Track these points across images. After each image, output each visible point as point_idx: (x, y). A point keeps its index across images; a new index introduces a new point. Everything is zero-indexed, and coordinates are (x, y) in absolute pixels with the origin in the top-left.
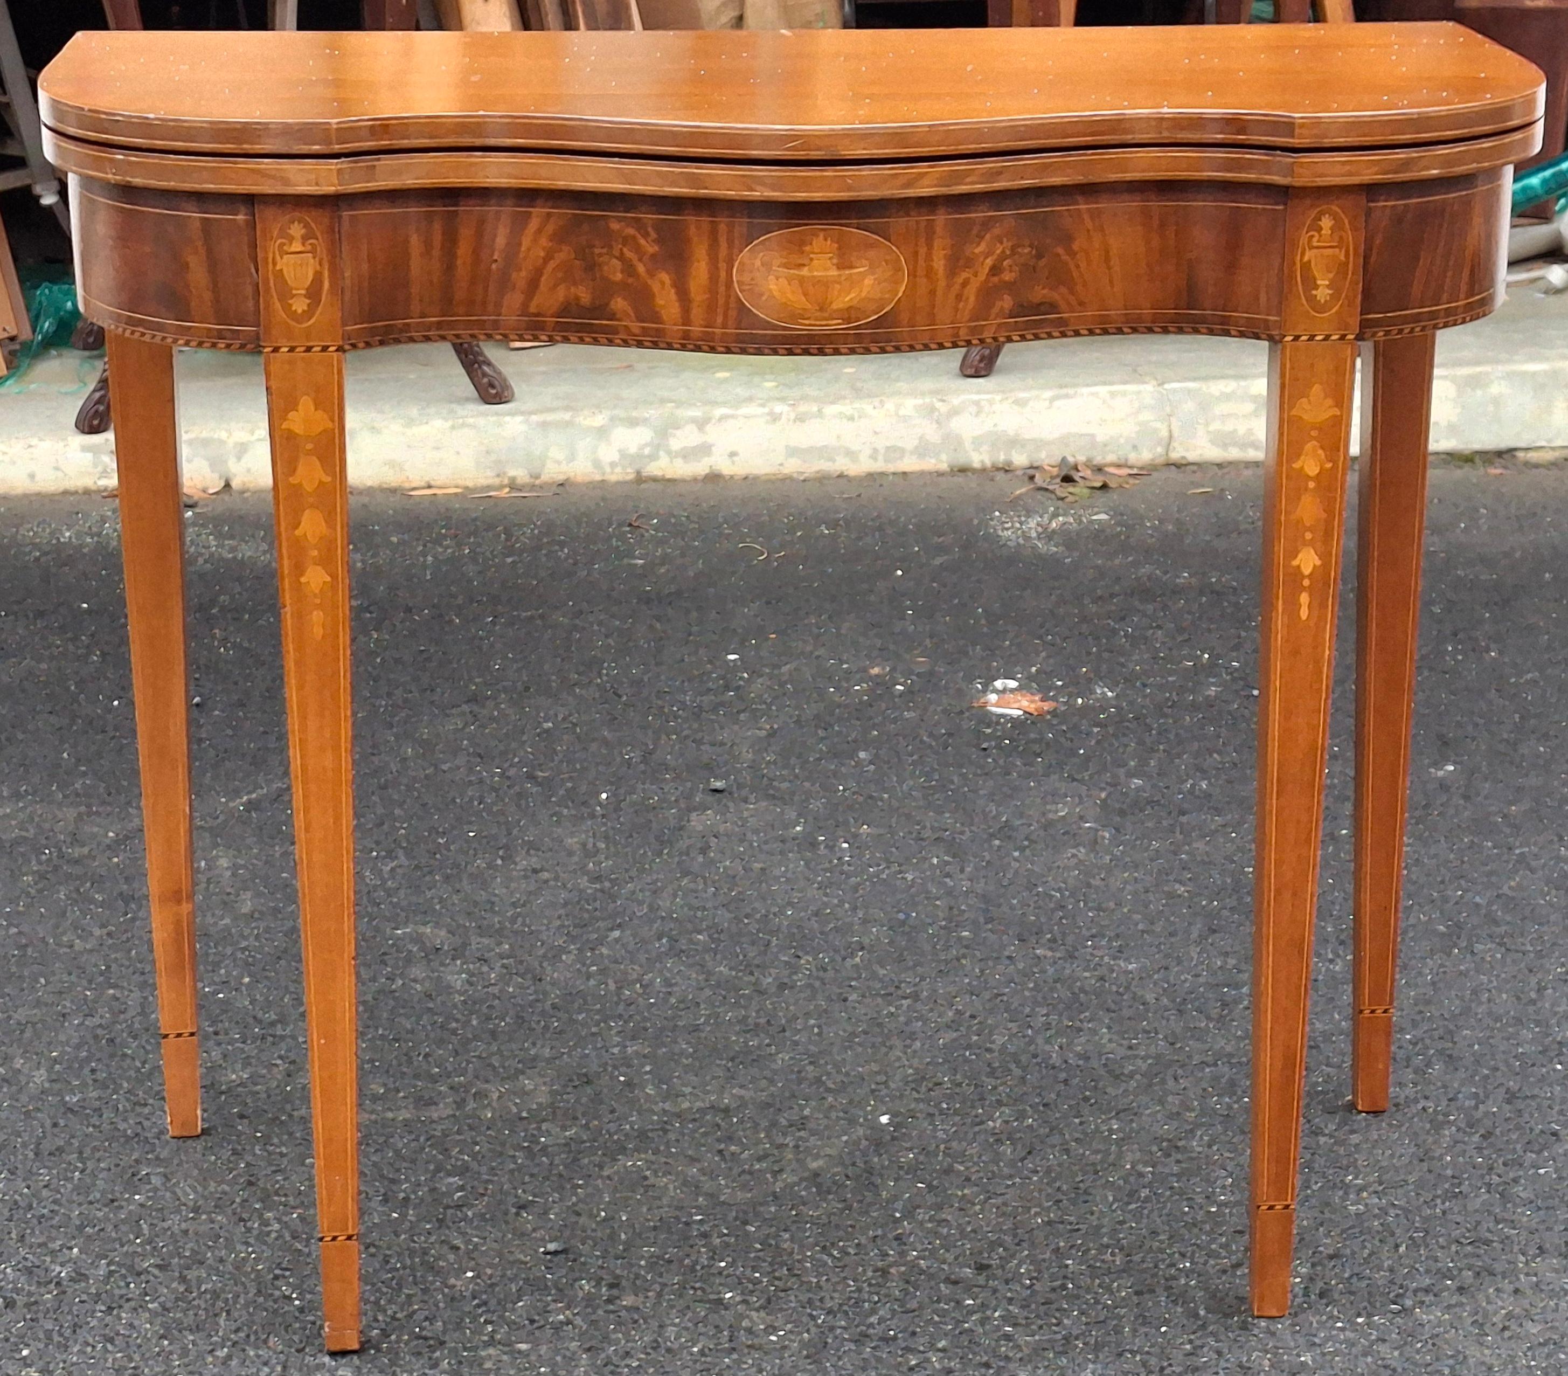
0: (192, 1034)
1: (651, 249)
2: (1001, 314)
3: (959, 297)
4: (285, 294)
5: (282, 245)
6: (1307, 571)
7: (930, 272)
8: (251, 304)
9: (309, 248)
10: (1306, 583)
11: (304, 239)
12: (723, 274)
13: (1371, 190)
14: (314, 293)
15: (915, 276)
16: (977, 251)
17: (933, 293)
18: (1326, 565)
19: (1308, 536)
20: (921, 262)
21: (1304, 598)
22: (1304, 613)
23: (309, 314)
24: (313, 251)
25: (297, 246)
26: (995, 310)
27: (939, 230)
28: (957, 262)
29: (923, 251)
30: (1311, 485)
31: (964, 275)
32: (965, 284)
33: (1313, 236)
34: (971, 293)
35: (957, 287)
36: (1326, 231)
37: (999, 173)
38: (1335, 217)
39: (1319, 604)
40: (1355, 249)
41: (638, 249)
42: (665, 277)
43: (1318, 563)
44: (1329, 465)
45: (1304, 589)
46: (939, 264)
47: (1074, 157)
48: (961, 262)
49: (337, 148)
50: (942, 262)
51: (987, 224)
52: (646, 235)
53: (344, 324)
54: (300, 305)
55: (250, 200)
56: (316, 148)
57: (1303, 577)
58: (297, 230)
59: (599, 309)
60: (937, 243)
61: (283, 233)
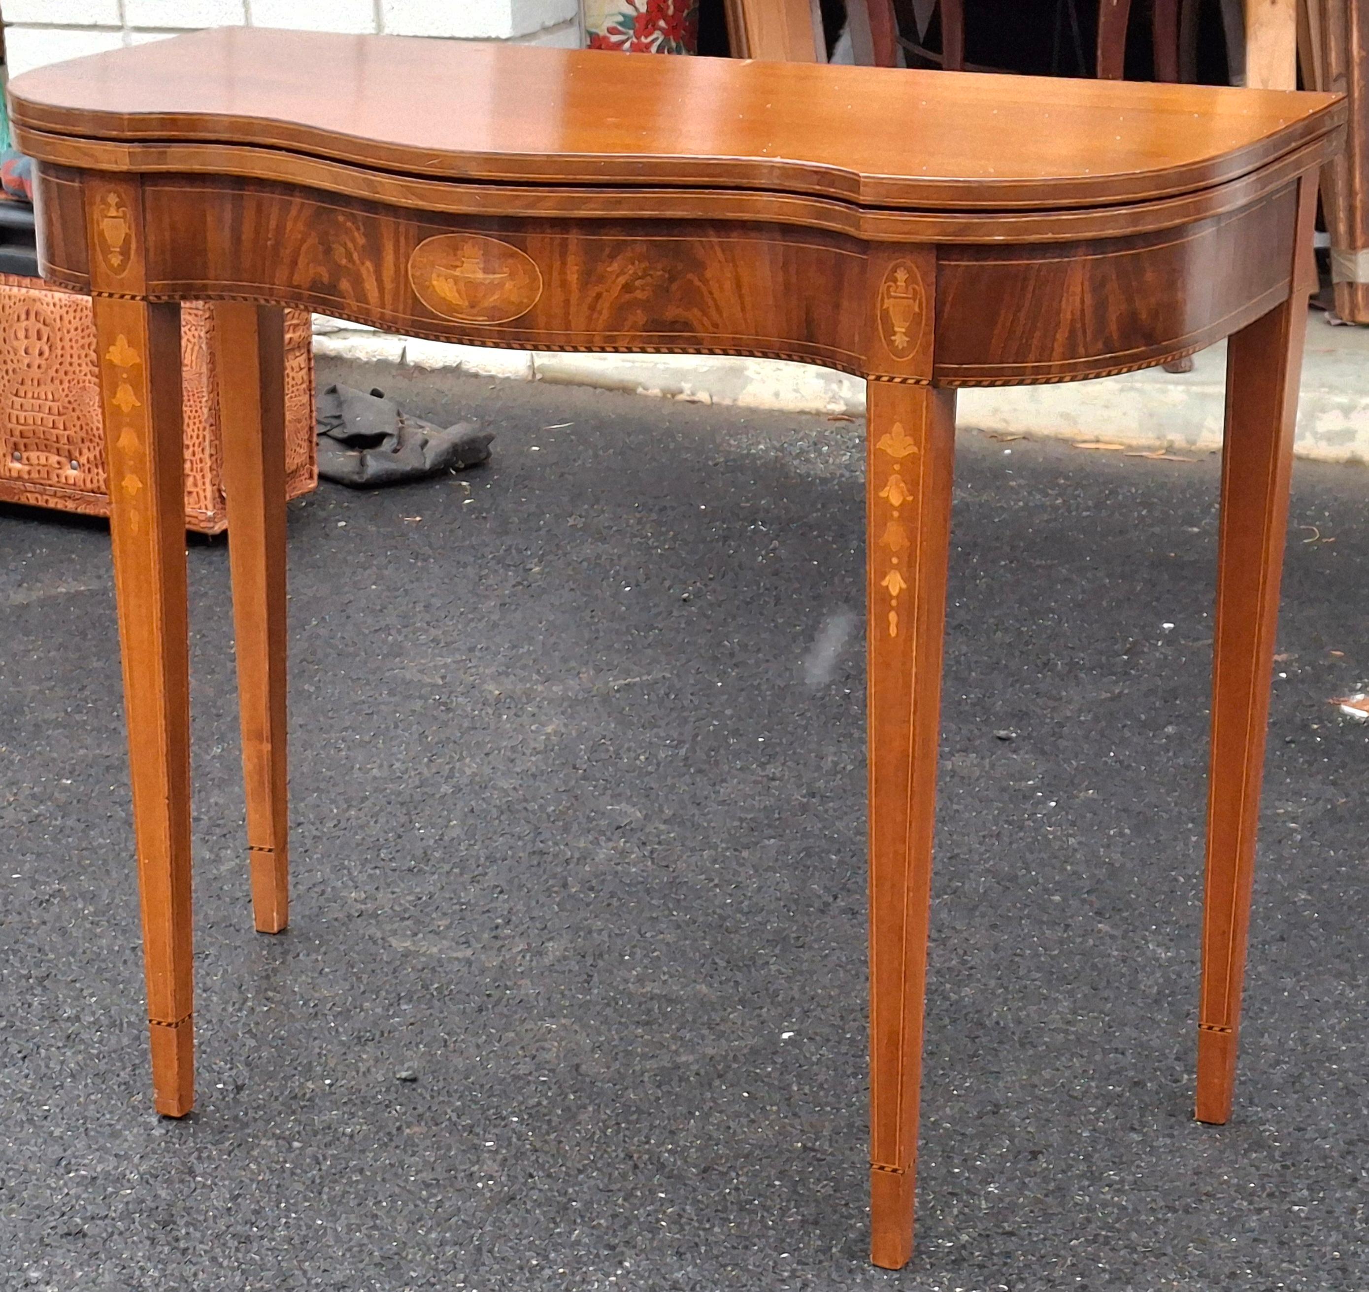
0: (270, 850)
1: (361, 241)
2: (633, 327)
3: (592, 308)
4: (106, 250)
5: (103, 210)
6: (894, 592)
7: (564, 284)
8: (84, 254)
9: (121, 214)
10: (894, 603)
11: (118, 206)
12: (402, 267)
13: (943, 250)
14: (125, 252)
15: (549, 285)
16: (609, 269)
17: (567, 302)
18: (910, 589)
19: (895, 560)
20: (555, 274)
21: (893, 617)
22: (893, 631)
23: (122, 267)
24: (124, 217)
25: (113, 212)
26: (628, 324)
27: (572, 247)
28: (588, 277)
29: (557, 264)
30: (896, 514)
31: (598, 289)
32: (599, 296)
33: (889, 287)
34: (605, 306)
35: (589, 300)
36: (901, 283)
37: (619, 202)
38: (909, 271)
39: (905, 622)
40: (928, 303)
41: (353, 240)
42: (368, 264)
43: (904, 586)
44: (910, 498)
45: (892, 608)
46: (573, 278)
47: (688, 195)
48: (594, 278)
49: (129, 134)
50: (576, 276)
51: (619, 248)
52: (358, 229)
53: (148, 277)
54: (116, 260)
55: (81, 172)
56: (114, 133)
57: (891, 597)
58: (113, 199)
59: (333, 288)
60: (571, 259)
61: (104, 201)
